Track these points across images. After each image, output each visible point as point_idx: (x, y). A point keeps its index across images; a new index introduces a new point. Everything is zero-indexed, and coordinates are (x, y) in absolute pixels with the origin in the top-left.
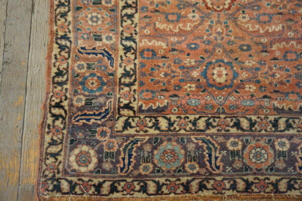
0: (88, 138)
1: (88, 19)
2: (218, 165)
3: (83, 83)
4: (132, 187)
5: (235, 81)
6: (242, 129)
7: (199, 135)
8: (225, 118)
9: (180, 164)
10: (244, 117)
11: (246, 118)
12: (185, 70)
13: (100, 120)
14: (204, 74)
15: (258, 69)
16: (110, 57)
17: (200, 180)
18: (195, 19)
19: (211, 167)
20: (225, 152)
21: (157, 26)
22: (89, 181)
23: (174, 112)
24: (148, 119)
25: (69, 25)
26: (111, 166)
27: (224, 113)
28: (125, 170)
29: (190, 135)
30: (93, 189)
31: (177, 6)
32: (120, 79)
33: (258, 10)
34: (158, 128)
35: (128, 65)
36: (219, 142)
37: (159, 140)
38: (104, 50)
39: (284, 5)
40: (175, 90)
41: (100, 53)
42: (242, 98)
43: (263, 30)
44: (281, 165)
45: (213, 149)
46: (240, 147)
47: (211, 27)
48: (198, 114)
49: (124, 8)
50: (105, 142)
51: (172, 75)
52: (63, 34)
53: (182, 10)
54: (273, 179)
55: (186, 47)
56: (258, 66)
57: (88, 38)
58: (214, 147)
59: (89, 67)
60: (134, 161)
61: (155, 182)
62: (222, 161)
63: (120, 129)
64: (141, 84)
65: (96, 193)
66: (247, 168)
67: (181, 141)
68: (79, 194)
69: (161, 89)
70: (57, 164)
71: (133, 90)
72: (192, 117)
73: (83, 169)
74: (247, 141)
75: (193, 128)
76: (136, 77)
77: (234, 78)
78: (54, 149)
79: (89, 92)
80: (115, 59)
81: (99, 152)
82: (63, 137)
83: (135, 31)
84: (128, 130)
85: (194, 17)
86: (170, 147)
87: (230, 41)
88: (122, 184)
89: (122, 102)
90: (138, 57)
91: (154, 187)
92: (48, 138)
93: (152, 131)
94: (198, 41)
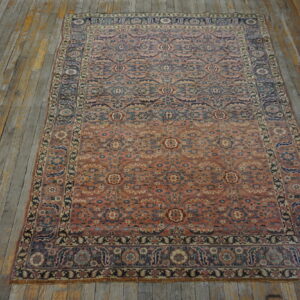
0: (41, 248)
1: (49, 190)
2: (108, 262)
3: (42, 221)
4: (61, 275)
7: (99, 246)
9: (88, 262)
10: (123, 237)
11: (125, 237)
13: (49, 239)
14: (104, 215)
15: (132, 212)
16: (58, 208)
17: (98, 270)
18: (102, 188)
19: (104, 263)
20: (112, 255)
21: (83, 192)
22: (38, 272)
23: (87, 234)
24: (73, 238)
25: (39, 193)
26: (51, 263)
27: (113, 234)
29: (94, 246)
30: (40, 276)
31: (94, 183)
32: (61, 218)
33: (134, 183)
34: (78, 243)
35: (66, 211)
36: (110, 250)
37: (78, 249)
38: (55, 204)
40: (89, 223)
43: (136, 193)
44: (142, 262)
45: (106, 254)
46: (120, 252)
47: (109, 192)
48: (99, 235)
49: (67, 184)
50: (50, 250)
51: (88, 216)
52: (36, 197)
53: (96, 184)
54: (138, 269)
55: (96, 202)
56: (133, 210)
57: (48, 199)
58: (107, 252)
60: (64, 261)
61: (73, 271)
62: (110, 260)
63: (58, 243)
64: (72, 220)
65: (41, 278)
66: (123, 264)
67: (89, 250)
68: (32, 278)
69: (82, 223)
70: (23, 262)
71: (67, 223)
72: (96, 237)
73: (36, 265)
74: (124, 249)
75: (96, 242)
76: (69, 217)
77: (120, 217)
78: (22, 255)
79: (45, 225)
80: (60, 208)
81: (46, 256)
82: (28, 248)
83: (72, 195)
84: (62, 244)
86: (83, 253)
87: (119, 199)
88: (56, 273)
89: (61, 229)
90: (71, 207)
91: (73, 274)
92: (20, 249)
93: (75, 244)
94: (103, 199)
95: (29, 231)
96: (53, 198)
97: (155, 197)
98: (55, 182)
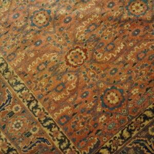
1: (14, 128)
5: (124, 95)
6: (151, 118)
7: (130, 142)
8: (136, 120)
10: (145, 111)
11: (147, 110)
12: (91, 112)
14: (104, 105)
15: (130, 78)
18: (73, 78)
20: (152, 138)
21: (56, 100)
23: (105, 141)
25: (6, 141)
27: (133, 118)
31: (57, 80)
33: (103, 45)
35: (57, 136)
38: (37, 138)
39: (114, 32)
40: (95, 128)
42: (136, 101)
43: (115, 54)
47: (85, 76)
49: (29, 105)
52: (7, 149)
53: (62, 79)
55: (81, 98)
56: (129, 76)
57: (23, 140)
69: (87, 133)
72: (118, 135)
75: (123, 140)
77: (122, 93)
83: (46, 113)
85: (71, 78)
87: (102, 75)
94: (85, 90)
96: (29, 135)
97: (138, 43)
98: (11, 114)
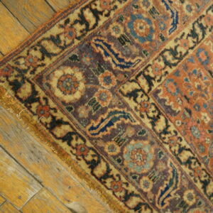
0: (91, 69)
2: (165, 202)
3: (134, 18)
4: (85, 153)
9: (140, 173)
13: (117, 65)
16: (175, 24)
17: (142, 201)
19: (159, 199)
22: (52, 109)
24: (153, 108)
26: (86, 116)
28: (94, 132)
29: (170, 156)
30: (49, 120)
32: (166, 50)
34: (153, 124)
36: (183, 184)
37: (145, 135)
41: (172, 11)
45: (174, 186)
46: (191, 203)
48: (190, 145)
50: (102, 90)
51: (203, 93)
58: (176, 185)
59: (152, 11)
60: (109, 132)
61: (108, 167)
62: (170, 201)
63: (125, 91)
64: (177, 73)
65: (48, 126)
67: (159, 154)
68: (31, 112)
70: (39, 63)
71: (166, 70)
73: (58, 93)
74: (200, 203)
76: (178, 62)
78: (51, 47)
79: (131, 31)
80: (177, 29)
81: (89, 92)
82: (69, 45)
84: (130, 99)
86: (147, 150)
88: (80, 141)
89: (148, 71)
90: (194, 49)
91: (103, 171)
92: (55, 30)
93: (147, 121)
95: (96, 14)
